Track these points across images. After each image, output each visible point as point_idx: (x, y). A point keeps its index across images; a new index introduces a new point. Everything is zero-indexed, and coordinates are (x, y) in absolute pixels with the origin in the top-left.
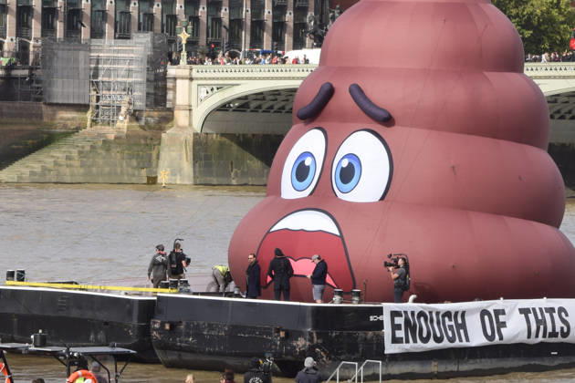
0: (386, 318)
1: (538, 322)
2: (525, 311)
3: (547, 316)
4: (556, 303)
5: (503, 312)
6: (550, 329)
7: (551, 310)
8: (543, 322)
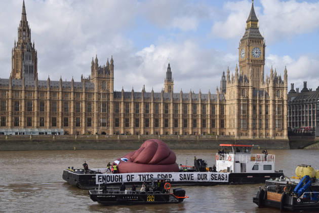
0: (97, 177)
1: (143, 178)
2: (140, 175)
3: (147, 176)
4: (150, 173)
5: (133, 175)
6: (147, 179)
7: (148, 175)
8: (145, 177)
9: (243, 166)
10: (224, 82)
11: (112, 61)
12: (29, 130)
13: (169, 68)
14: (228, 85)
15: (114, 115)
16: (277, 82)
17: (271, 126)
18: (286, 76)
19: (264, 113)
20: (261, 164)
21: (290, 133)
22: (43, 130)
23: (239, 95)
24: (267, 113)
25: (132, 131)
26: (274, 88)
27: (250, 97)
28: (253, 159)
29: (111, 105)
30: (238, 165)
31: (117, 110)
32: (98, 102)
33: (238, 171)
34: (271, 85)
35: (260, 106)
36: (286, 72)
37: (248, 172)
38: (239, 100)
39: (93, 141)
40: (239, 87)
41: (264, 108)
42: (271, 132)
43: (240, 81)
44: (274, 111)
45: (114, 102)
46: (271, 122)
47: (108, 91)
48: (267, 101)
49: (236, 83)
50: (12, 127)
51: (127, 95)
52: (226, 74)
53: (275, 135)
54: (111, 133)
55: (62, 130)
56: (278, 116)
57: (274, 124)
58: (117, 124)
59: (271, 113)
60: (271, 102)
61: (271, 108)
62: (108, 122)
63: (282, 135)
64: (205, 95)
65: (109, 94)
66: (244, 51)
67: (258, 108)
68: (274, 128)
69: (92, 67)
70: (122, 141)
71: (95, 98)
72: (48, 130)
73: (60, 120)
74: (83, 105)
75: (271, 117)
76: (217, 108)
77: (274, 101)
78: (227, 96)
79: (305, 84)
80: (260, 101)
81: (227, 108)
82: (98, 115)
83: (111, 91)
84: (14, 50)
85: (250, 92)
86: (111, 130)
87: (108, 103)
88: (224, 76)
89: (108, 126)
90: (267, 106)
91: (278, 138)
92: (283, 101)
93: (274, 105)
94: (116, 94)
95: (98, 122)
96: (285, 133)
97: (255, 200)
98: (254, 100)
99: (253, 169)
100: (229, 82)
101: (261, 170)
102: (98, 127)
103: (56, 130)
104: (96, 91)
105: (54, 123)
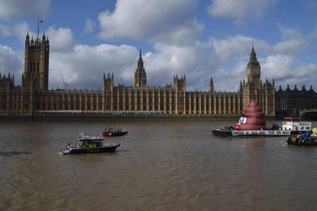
9: (297, 128)
10: (241, 86)
11: (185, 76)
12: (146, 112)
13: (212, 79)
14: (243, 88)
15: (186, 104)
16: (269, 86)
17: (267, 109)
18: (273, 83)
19: (263, 102)
20: (305, 127)
21: (276, 112)
22: (152, 112)
23: (250, 93)
24: (264, 102)
25: (195, 112)
26: (268, 89)
27: (256, 94)
28: (300, 125)
29: (184, 99)
30: (295, 127)
31: (187, 101)
32: (178, 97)
33: (295, 130)
34: (266, 87)
35: (261, 98)
36: (273, 81)
37: (299, 130)
38: (250, 96)
39: (176, 117)
40: (250, 89)
41: (263, 99)
42: (267, 112)
43: (251, 86)
44: (268, 101)
45: (186, 97)
46: (267, 106)
47: (183, 92)
48: (265, 96)
49: (249, 87)
50: (137, 110)
51: (192, 93)
52: (243, 82)
53: (269, 113)
54: (184, 113)
55: (161, 112)
56: (270, 104)
57: (268, 108)
58: (187, 108)
59: (266, 102)
60: (267, 96)
61: (266, 100)
62: (183, 107)
63: (272, 113)
64: (232, 93)
65: (183, 93)
66: (249, 70)
67: (260, 99)
68: (268, 110)
69: (175, 80)
70: (191, 117)
71: (176, 95)
72: (153, 111)
73: (159, 106)
74: (171, 99)
75: (267, 104)
76: (239, 100)
77: (268, 96)
78: (244, 94)
79: (280, 87)
80: (261, 96)
81: (244, 100)
82: (178, 104)
83: (184, 92)
84: (136, 73)
85: (256, 91)
86: (184, 111)
87: (183, 97)
88: (241, 83)
89: (183, 109)
90: (265, 99)
91: (270, 115)
92: (272, 96)
93: (268, 98)
94: (187, 93)
95: (178, 107)
96: (274, 112)
97: (287, 141)
98: (258, 96)
99: (301, 129)
100: (245, 86)
101: (305, 130)
102: (178, 110)
103: (158, 112)
104: (177, 92)
105: (156, 108)
